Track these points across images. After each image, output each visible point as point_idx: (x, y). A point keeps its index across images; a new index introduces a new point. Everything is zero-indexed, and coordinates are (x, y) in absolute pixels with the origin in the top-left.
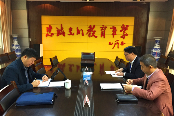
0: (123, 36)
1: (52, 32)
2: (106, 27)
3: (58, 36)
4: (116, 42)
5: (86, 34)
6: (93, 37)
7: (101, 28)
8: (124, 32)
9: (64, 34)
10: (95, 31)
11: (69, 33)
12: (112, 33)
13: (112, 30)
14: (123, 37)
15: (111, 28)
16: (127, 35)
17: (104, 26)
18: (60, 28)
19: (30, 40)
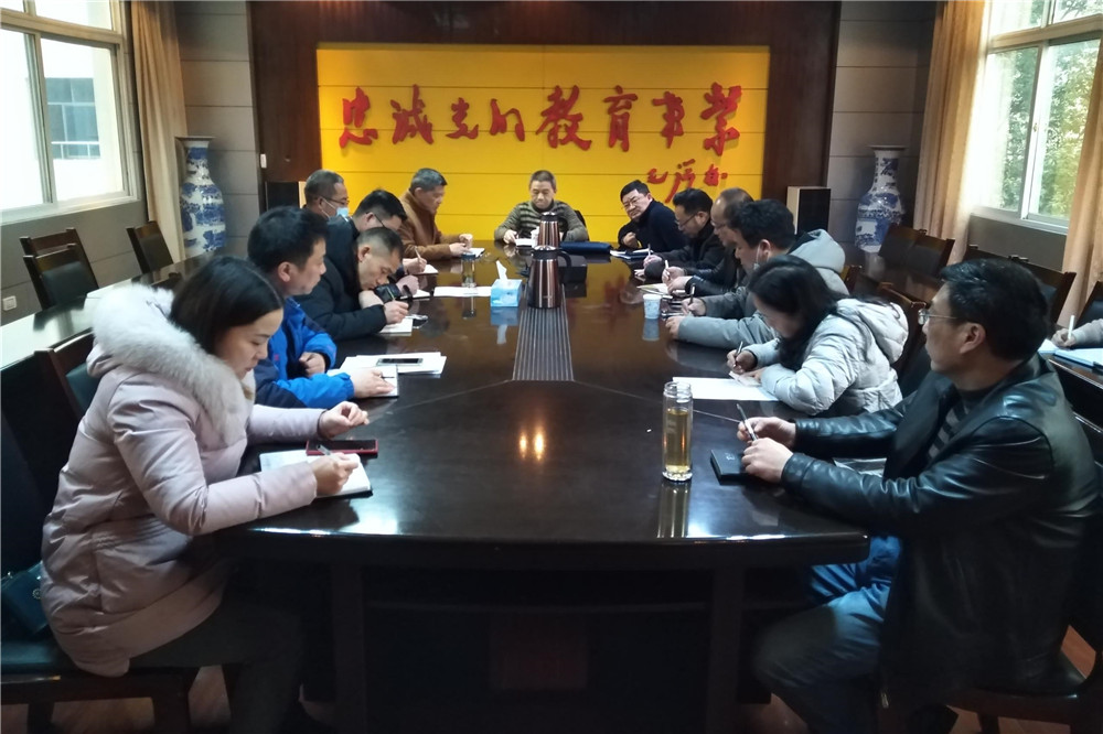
0: (713, 139)
1: (369, 124)
2: (634, 97)
3: (400, 143)
4: (682, 171)
5: (537, 133)
6: (571, 146)
7: (607, 100)
8: (721, 122)
9: (426, 131)
10: (579, 118)
11: (454, 128)
12: (662, 124)
13: (663, 109)
14: (716, 143)
15: (656, 103)
16: (734, 134)
17: (626, 92)
18: (407, 105)
19: (264, 165)
